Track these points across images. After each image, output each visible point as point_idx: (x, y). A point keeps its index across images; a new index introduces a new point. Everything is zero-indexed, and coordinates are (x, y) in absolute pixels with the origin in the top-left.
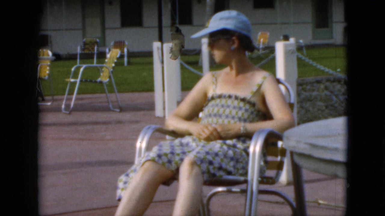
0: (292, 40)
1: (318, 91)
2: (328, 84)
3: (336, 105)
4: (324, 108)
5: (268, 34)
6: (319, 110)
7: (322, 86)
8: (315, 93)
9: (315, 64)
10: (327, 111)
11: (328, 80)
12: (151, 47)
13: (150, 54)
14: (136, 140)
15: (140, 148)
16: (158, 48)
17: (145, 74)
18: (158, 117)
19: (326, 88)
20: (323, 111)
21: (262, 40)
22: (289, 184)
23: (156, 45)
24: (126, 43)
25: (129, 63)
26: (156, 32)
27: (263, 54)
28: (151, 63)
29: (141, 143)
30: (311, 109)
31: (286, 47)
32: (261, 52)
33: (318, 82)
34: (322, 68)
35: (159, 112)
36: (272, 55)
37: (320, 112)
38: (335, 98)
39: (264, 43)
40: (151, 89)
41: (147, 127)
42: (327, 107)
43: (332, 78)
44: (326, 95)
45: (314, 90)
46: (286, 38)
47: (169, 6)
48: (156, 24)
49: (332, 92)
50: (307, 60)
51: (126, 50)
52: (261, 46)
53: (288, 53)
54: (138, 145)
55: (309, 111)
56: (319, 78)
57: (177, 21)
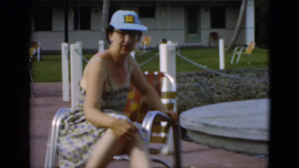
0: (169, 43)
1: (189, 82)
2: (197, 77)
3: (204, 94)
4: (194, 96)
5: (150, 38)
6: (190, 97)
7: (193, 79)
8: (187, 84)
9: (191, 61)
10: (196, 98)
11: (197, 74)
12: (60, 46)
13: (59, 53)
14: (52, 119)
15: (55, 126)
16: (65, 48)
17: (54, 68)
18: (65, 102)
19: (196, 80)
20: (193, 98)
21: (145, 42)
23: (64, 45)
24: (39, 43)
25: (41, 59)
26: (63, 34)
27: (146, 53)
28: (60, 60)
29: (56, 121)
30: (184, 97)
31: (168, 48)
33: (190, 76)
34: (197, 65)
35: (65, 98)
36: (157, 54)
37: (191, 99)
38: (202, 88)
39: (147, 45)
40: (60, 80)
41: (60, 109)
42: (196, 95)
43: (200, 72)
44: (196, 86)
45: (186, 82)
46: (165, 41)
47: (73, 15)
48: (63, 29)
49: (200, 83)
50: (185, 58)
51: (38, 49)
52: (145, 47)
53: (169, 53)
54: (54, 123)
55: (183, 98)
56: (190, 72)
57: (79, 27)
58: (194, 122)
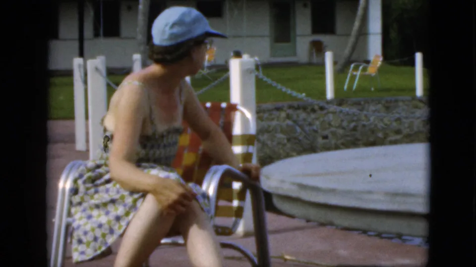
0: (246, 57)
1: (278, 120)
2: (290, 111)
3: (301, 138)
4: (286, 141)
5: (215, 49)
6: (279, 143)
7: (283, 114)
8: (274, 123)
9: (279, 86)
10: (289, 145)
11: (291, 107)
12: (71, 64)
13: (69, 74)
15: (64, 189)
16: (79, 66)
18: (79, 152)
19: (288, 117)
20: (284, 145)
22: (247, 235)
23: (78, 61)
26: (76, 44)
27: (208, 74)
28: (71, 85)
29: (65, 182)
30: (269, 143)
31: (242, 65)
32: (205, 72)
33: (278, 109)
34: (289, 91)
35: (80, 145)
36: (225, 75)
37: (281, 146)
38: (298, 129)
39: (209, 61)
40: (71, 117)
41: (71, 164)
42: (289, 140)
43: (295, 104)
44: (288, 125)
45: (273, 119)
46: (238, 55)
47: (92, 13)
48: (76, 35)
49: (295, 121)
50: (269, 81)
52: (207, 64)
53: (245, 73)
54: (61, 185)
55: (267, 145)
56: (280, 104)
58: (283, 181)
